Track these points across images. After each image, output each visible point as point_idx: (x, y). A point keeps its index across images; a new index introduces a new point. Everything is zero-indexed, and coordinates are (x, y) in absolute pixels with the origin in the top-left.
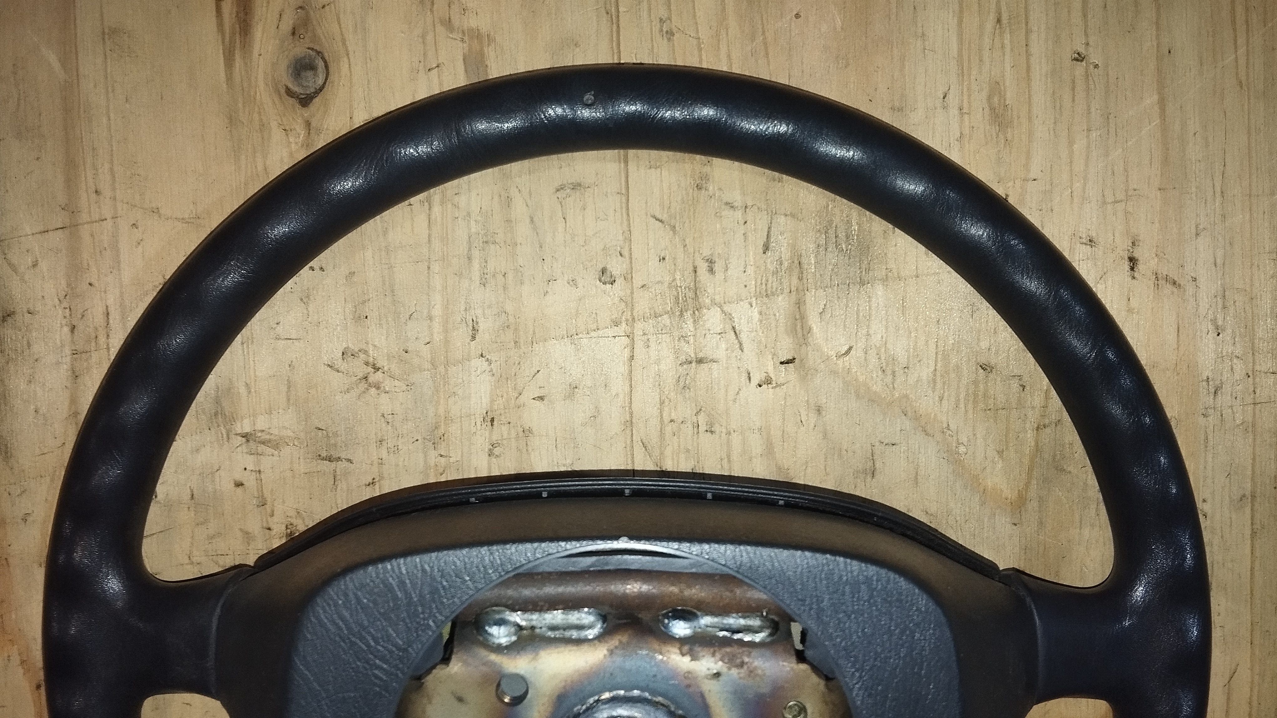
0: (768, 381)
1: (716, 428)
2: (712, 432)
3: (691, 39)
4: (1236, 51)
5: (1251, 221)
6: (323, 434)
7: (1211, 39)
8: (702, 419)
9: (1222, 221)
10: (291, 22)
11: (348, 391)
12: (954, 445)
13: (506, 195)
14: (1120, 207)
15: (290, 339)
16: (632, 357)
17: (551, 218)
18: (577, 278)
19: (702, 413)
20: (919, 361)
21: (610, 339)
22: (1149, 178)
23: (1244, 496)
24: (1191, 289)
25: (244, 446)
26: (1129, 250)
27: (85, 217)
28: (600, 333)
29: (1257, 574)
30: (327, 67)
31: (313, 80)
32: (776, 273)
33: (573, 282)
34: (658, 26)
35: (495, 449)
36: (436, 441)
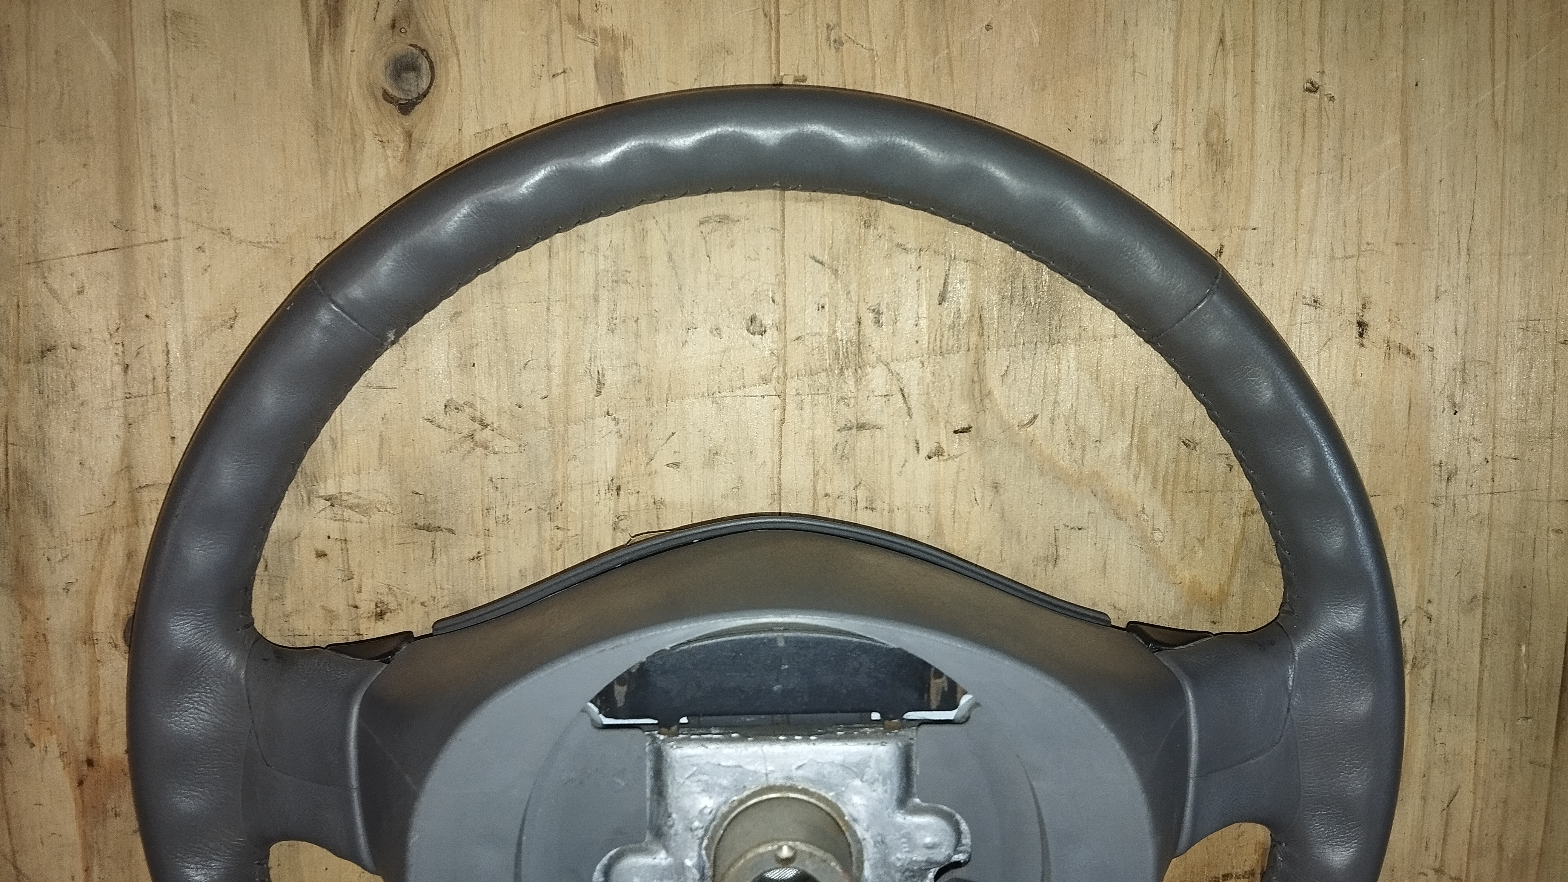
0: (939, 452)
1: (878, 504)
2: (872, 509)
3: (863, 50)
4: (1494, 87)
5: (1499, 284)
6: (420, 499)
7: (1465, 71)
8: (861, 494)
9: (1466, 283)
10: (391, 13)
11: (450, 450)
12: (1150, 530)
13: (641, 227)
14: (1351, 263)
15: (384, 388)
16: (783, 421)
17: (693, 255)
18: (721, 327)
19: (862, 487)
20: (1113, 434)
21: (757, 399)
22: (1386, 231)
23: (1475, 597)
24: (1427, 361)
25: (328, 511)
26: (1358, 314)
27: (141, 237)
28: (747, 390)
29: (1485, 684)
30: (432, 68)
31: (416, 84)
32: (952, 327)
33: (717, 331)
34: (825, 34)
35: (621, 522)
36: (552, 512)
